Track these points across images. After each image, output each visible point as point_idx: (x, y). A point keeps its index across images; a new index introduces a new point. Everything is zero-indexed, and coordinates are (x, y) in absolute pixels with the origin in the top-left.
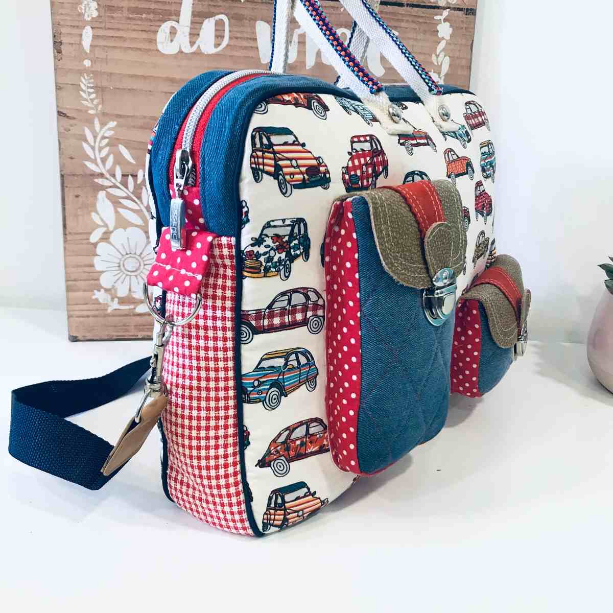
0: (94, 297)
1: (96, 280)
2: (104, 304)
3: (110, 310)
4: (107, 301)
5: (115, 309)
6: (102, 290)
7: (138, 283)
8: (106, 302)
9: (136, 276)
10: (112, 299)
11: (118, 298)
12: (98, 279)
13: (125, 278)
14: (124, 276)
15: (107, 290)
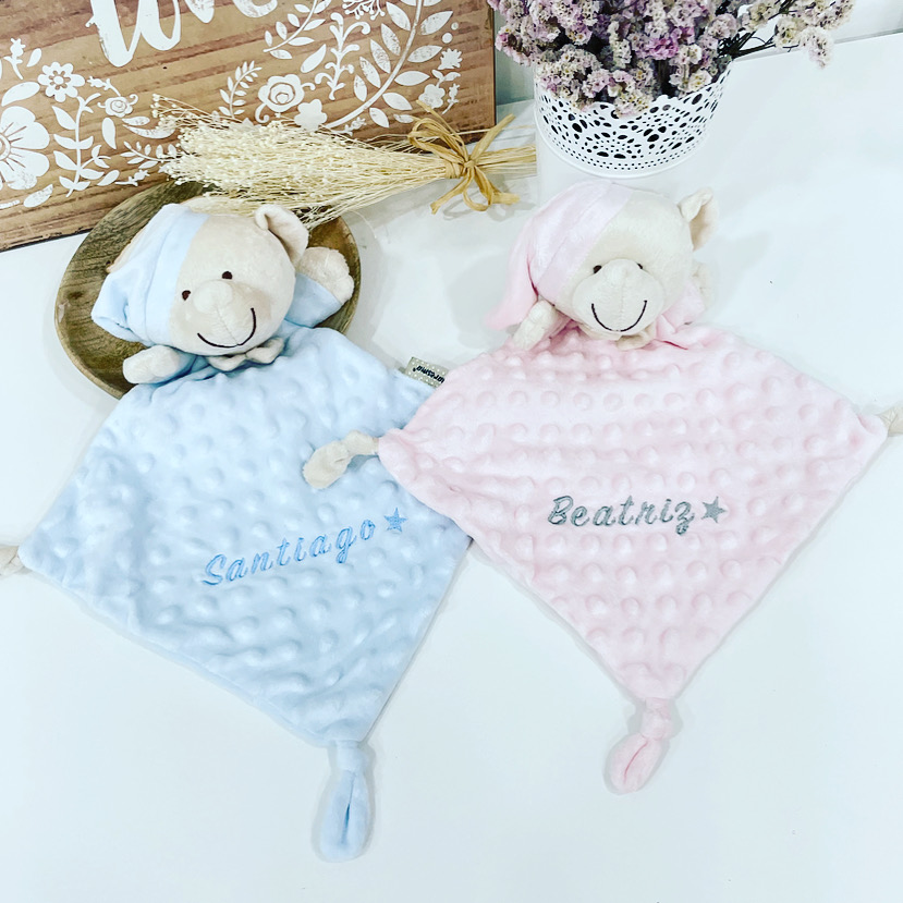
7: (13, 169)
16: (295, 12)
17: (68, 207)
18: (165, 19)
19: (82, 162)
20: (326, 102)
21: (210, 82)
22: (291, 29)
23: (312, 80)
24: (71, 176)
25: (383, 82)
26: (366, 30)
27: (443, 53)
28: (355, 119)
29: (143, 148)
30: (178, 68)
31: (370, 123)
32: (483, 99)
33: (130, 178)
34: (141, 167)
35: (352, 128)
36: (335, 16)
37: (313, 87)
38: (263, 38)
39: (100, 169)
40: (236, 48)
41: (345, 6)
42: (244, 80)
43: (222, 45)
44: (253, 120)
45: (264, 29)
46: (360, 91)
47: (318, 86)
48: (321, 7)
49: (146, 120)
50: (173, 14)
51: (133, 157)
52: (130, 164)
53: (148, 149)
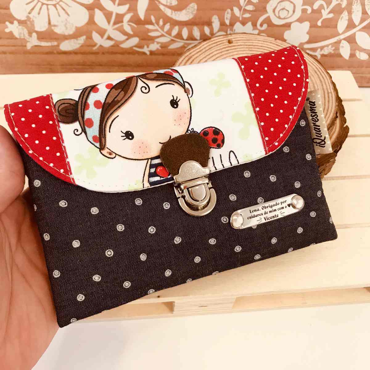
0: (7, 30)
1: (5, 9)
2: (20, 39)
3: (29, 46)
4: (24, 35)
5: (36, 46)
6: (16, 22)
7: (59, 16)
8: (22, 37)
9: (55, 6)
10: (30, 34)
11: (37, 32)
12: (7, 8)
13: (41, 9)
14: (40, 4)
15: (20, 22)
17: (92, 58)
19: (115, 23)
20: (313, 26)
23: (311, 5)
24: (102, 33)
25: (362, 21)
28: (327, 46)
29: (164, 24)
31: (337, 52)
33: (146, 47)
34: (157, 40)
35: (323, 52)
37: (309, 11)
39: (125, 33)
44: (254, 25)
46: (342, 25)
47: (313, 11)
49: (174, 2)
51: (154, 30)
52: (149, 36)
53: (167, 27)
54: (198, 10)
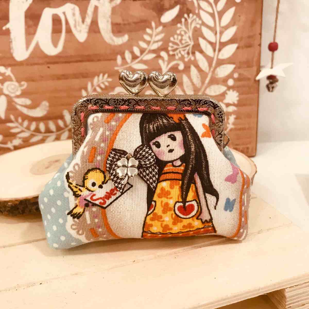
16: (139, 46)
18: (55, 34)
21: (76, 83)
22: (135, 57)
26: (181, 67)
27: (228, 92)
29: (23, 120)
30: (57, 69)
32: (249, 129)
34: (20, 135)
36: (163, 54)
38: (115, 60)
40: (98, 63)
41: (170, 49)
42: (99, 86)
43: (89, 59)
45: (117, 54)
48: (154, 46)
49: (28, 102)
50: (60, 32)
51: (15, 127)
52: (11, 133)
53: (26, 123)
54: (50, 106)
